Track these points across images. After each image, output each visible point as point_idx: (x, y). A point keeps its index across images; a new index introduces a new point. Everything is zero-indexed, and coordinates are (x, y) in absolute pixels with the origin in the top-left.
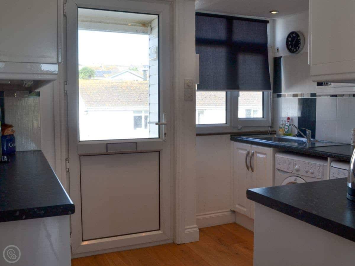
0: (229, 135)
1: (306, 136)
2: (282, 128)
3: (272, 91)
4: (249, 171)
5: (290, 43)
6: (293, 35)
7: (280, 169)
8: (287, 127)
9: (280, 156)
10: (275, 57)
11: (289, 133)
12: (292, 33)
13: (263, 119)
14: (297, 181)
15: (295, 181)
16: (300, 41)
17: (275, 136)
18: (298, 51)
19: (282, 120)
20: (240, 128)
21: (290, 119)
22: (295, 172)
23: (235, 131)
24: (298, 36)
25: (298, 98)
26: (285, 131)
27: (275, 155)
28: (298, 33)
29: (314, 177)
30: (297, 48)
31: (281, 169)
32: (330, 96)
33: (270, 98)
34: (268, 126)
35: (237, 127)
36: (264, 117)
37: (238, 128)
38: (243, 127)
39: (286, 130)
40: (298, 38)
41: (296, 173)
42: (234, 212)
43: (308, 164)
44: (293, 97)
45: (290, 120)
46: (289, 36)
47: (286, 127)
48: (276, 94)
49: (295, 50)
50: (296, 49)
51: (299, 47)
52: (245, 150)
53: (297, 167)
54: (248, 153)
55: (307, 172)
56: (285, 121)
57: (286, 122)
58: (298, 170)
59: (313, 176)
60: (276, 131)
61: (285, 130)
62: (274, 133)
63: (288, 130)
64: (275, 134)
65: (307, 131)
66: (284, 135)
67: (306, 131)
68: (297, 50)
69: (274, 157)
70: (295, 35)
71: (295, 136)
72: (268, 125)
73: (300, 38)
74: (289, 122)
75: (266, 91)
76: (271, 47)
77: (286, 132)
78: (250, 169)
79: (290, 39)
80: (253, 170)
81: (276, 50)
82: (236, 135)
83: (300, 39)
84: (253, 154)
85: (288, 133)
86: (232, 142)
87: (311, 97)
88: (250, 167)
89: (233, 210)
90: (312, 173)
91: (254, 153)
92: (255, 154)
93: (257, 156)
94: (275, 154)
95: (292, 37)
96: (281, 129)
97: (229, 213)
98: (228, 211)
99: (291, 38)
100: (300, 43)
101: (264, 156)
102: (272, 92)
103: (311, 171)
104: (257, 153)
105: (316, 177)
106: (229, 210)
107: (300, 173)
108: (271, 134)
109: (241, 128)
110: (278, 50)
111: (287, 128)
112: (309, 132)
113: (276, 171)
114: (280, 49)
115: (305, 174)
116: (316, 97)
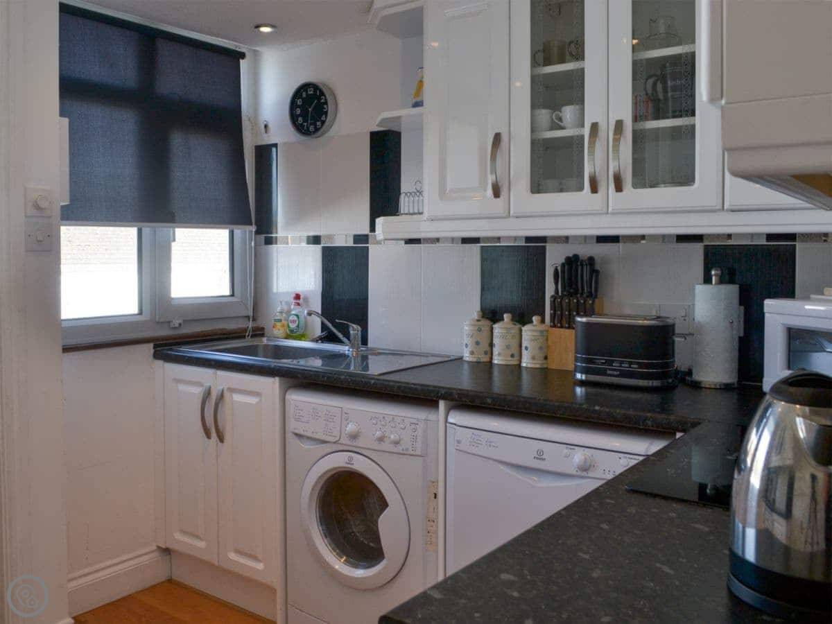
0: (151, 345)
1: (349, 340)
2: (280, 321)
3: (253, 228)
4: (211, 441)
5: (298, 111)
6: (307, 92)
7: (302, 433)
8: (295, 318)
9: (301, 400)
10: (260, 143)
11: (301, 331)
12: (305, 87)
13: (232, 299)
14: (352, 464)
15: (347, 466)
16: (325, 106)
17: (265, 340)
18: (322, 130)
19: (281, 302)
20: (177, 325)
21: (301, 297)
22: (345, 440)
23: (164, 332)
24: (322, 94)
25: (322, 245)
26: (289, 327)
27: (288, 397)
28: (321, 87)
29: (401, 452)
30: (318, 123)
31: (305, 433)
32: (403, 242)
33: (251, 247)
34: (246, 317)
35: (169, 322)
36: (236, 294)
37: (172, 325)
38: (184, 321)
39: (293, 326)
40: (319, 99)
41: (348, 442)
42: (167, 551)
43: (384, 418)
44: (308, 243)
45: (301, 301)
46: (297, 94)
47: (291, 318)
48: (263, 236)
49: (312, 128)
50: (315, 125)
51: (323, 123)
52: (199, 384)
53: (351, 428)
54: (208, 393)
55: (381, 439)
56: (288, 304)
57: (292, 307)
58: (354, 437)
59: (399, 449)
60: (263, 329)
61: (290, 324)
62: (259, 332)
63: (298, 326)
64: (262, 335)
65: (351, 329)
66: (286, 338)
67: (348, 326)
68: (317, 130)
69: (283, 401)
70: (312, 92)
71: (317, 341)
72: (245, 313)
73: (326, 100)
74: (299, 304)
75: (239, 229)
76: (249, 120)
77: (292, 331)
78: (214, 434)
79: (299, 102)
80: (221, 438)
81: (263, 127)
82: (166, 345)
83: (326, 103)
84: (221, 397)
85: (298, 333)
86: (160, 363)
87: (354, 243)
88: (213, 429)
89: (164, 547)
90: (397, 443)
91: (225, 391)
92: (227, 394)
93: (232, 398)
94: (285, 395)
95: (304, 95)
96: (279, 324)
97: (155, 554)
98: (152, 552)
99: (303, 99)
100: (326, 113)
101: (253, 400)
102: (254, 230)
103: (392, 437)
104: (232, 390)
105: (408, 453)
106: (154, 548)
107: (361, 442)
108: (252, 336)
109: (180, 324)
110: (266, 126)
111: (294, 322)
112: (355, 330)
113: (290, 438)
114: (271, 126)
115: (376, 446)
116: (368, 243)
